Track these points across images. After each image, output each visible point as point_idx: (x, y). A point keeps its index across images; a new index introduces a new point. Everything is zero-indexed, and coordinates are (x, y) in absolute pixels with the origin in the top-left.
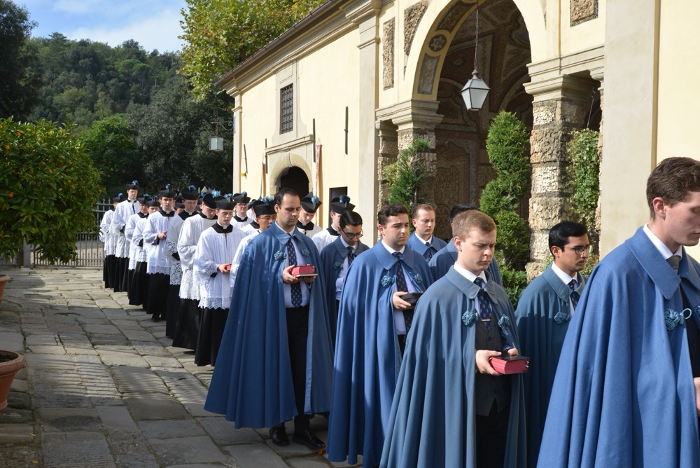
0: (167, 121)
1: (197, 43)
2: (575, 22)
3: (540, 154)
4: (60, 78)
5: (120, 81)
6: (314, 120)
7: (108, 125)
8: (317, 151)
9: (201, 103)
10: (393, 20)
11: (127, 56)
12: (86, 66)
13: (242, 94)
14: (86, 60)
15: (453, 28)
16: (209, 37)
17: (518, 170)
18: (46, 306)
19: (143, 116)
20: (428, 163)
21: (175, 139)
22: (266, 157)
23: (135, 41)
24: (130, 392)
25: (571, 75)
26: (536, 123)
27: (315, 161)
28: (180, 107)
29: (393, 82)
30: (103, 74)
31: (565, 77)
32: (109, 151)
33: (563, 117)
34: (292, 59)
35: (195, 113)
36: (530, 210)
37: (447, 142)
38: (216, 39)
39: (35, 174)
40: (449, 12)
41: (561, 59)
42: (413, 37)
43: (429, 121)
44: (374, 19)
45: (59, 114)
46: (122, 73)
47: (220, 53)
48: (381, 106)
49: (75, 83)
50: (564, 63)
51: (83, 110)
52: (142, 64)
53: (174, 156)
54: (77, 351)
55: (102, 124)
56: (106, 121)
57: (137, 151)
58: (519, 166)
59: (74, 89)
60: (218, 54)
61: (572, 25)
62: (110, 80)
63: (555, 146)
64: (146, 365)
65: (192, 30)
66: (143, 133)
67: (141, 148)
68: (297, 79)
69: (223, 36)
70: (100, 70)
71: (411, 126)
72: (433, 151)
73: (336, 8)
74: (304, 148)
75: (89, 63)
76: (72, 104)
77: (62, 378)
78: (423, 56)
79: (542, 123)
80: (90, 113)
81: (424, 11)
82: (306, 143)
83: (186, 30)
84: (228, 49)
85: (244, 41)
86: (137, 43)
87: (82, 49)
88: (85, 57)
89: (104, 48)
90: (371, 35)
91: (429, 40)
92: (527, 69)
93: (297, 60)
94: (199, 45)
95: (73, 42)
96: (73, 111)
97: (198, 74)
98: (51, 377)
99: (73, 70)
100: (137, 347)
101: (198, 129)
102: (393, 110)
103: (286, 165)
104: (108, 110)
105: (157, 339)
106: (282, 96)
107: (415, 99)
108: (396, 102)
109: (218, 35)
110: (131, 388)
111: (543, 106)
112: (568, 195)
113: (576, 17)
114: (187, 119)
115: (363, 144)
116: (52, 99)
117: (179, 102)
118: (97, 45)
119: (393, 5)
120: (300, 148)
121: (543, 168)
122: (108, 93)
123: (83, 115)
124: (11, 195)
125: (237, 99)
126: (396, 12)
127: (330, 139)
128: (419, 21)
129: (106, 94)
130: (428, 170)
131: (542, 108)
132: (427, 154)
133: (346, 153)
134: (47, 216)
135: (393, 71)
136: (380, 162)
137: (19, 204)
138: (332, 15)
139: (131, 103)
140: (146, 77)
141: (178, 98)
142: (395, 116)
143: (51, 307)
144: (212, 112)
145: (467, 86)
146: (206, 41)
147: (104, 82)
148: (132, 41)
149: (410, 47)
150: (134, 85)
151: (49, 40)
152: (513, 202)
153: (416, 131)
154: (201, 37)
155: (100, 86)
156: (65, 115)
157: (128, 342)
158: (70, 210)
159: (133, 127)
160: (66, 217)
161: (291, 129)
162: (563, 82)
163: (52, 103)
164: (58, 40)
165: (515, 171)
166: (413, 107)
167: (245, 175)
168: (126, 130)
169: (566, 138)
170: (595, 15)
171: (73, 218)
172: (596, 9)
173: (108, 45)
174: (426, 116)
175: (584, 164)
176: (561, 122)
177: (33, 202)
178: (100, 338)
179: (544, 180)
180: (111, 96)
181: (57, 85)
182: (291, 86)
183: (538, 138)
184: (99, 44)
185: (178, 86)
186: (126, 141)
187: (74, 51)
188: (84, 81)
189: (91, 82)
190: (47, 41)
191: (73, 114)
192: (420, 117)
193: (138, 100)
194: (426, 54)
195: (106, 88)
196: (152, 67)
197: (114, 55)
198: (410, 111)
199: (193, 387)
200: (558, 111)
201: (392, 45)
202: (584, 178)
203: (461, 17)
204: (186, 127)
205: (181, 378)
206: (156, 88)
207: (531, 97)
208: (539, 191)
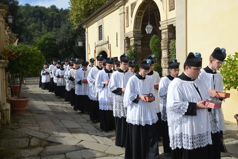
0: (66, 35)
1: (74, 10)
2: (170, 10)
3: (163, 47)
4: (29, 20)
5: (50, 20)
6: (108, 36)
7: (46, 38)
8: (109, 46)
9: (77, 29)
10: (128, 7)
11: (52, 11)
12: (38, 15)
13: (88, 28)
14: (38, 13)
15: (144, 10)
16: (78, 7)
17: (158, 51)
18: (31, 93)
19: (58, 34)
20: (139, 49)
21: (68, 41)
22: (95, 48)
23: (55, 5)
24: (53, 109)
25: (170, 25)
26: (162, 38)
27: (109, 49)
28: (70, 31)
29: (128, 25)
30: (44, 18)
31: (168, 26)
32: (47, 46)
33: (168, 36)
34: (102, 17)
35: (75, 32)
36: (162, 62)
37: (147, 42)
38: (80, 8)
39: (31, 58)
40: (142, 5)
41: (167, 20)
42: (133, 12)
43: (139, 37)
44: (123, 6)
45: (29, 33)
46: (51, 17)
47: (82, 13)
48: (126, 32)
49: (34, 21)
50: (168, 21)
51: (37, 31)
52: (57, 14)
53: (69, 47)
54: (40, 102)
55: (44, 37)
56: (45, 36)
57: (56, 46)
58: (158, 50)
59: (34, 24)
60: (81, 13)
61: (169, 11)
62: (46, 20)
63: (166, 44)
64: (57, 105)
65: (72, 5)
66: (58, 40)
67: (57, 45)
68: (103, 23)
69: (83, 7)
70: (43, 17)
71: (133, 38)
72: (140, 46)
73: (112, 3)
74: (106, 45)
75: (39, 14)
76: (33, 29)
77: (37, 107)
78: (136, 18)
79: (164, 38)
80: (40, 32)
81: (135, 5)
82: (106, 44)
83: (71, 5)
84: (84, 11)
85: (89, 8)
86: (55, 6)
87: (36, 9)
88: (37, 12)
89: (44, 8)
90: (122, 11)
91: (137, 13)
92: (160, 23)
93: (103, 17)
94: (75, 10)
95: (33, 6)
96: (34, 32)
97: (75, 20)
98: (34, 107)
99: (33, 17)
100: (55, 102)
101: (76, 38)
102: (129, 34)
103: (101, 50)
104: (46, 31)
105: (61, 100)
106: (99, 29)
107: (134, 30)
108: (129, 31)
109: (81, 6)
110: (54, 109)
111: (164, 33)
112: (170, 58)
113: (170, 9)
114: (72, 34)
115: (121, 44)
116: (26, 28)
117: (70, 29)
118: (41, 7)
119: (128, 2)
120: (105, 45)
121: (164, 51)
122: (46, 24)
123: (37, 33)
124: (27, 63)
125: (86, 29)
126: (128, 4)
127: (113, 42)
128: (134, 8)
129: (45, 25)
130: (139, 51)
131: (163, 34)
132: (138, 47)
133: (117, 46)
134: (34, 67)
135: (128, 22)
136: (126, 49)
137: (28, 65)
138: (111, 5)
139: (54, 28)
140: (59, 18)
141: (69, 27)
142: (129, 35)
143: (32, 94)
144: (81, 31)
145: (147, 27)
146: (77, 9)
147: (44, 21)
148: (53, 5)
149: (132, 15)
150: (55, 21)
151: (24, 6)
152: (157, 60)
153: (135, 40)
154: (76, 7)
155: (43, 22)
156: (31, 33)
157: (53, 101)
158: (38, 66)
159: (54, 38)
160: (38, 67)
161: (102, 39)
162: (168, 27)
163: (26, 29)
164: (28, 6)
165: (157, 52)
166: (133, 33)
167: (89, 54)
168: (52, 39)
169: (169, 42)
170: (174, 9)
171: (39, 67)
172: (174, 7)
173: (45, 7)
174: (138, 35)
175: (173, 49)
176: (168, 38)
177: (31, 64)
178: (46, 100)
179: (164, 54)
180: (47, 26)
181: (28, 22)
182: (101, 26)
183: (163, 42)
184: (42, 7)
185: (69, 23)
186: (52, 43)
187: (33, 10)
188: (37, 21)
189: (40, 21)
190: (24, 7)
191: (34, 33)
192: (136, 36)
193: (56, 27)
194: (137, 17)
195: (45, 23)
196: (61, 15)
197: (47, 11)
198: (133, 34)
199: (69, 109)
200: (167, 35)
201: (128, 14)
202: (173, 53)
203: (146, 6)
204: (72, 37)
205: (66, 108)
206: (63, 22)
207: (161, 31)
208: (163, 57)
